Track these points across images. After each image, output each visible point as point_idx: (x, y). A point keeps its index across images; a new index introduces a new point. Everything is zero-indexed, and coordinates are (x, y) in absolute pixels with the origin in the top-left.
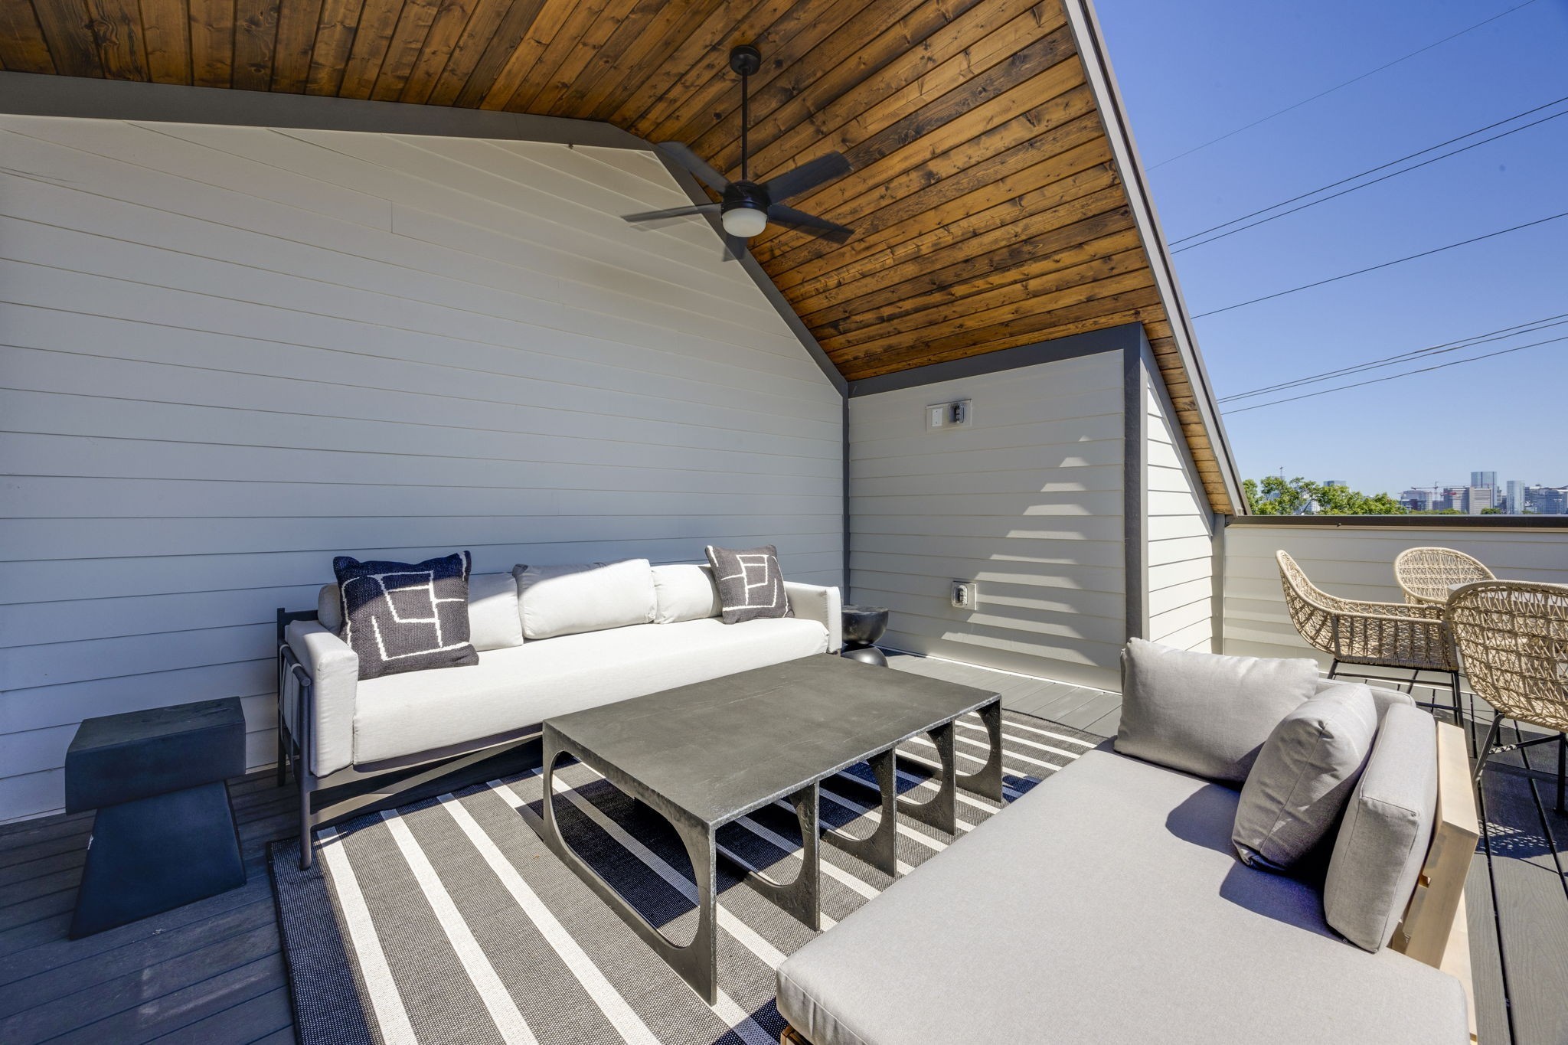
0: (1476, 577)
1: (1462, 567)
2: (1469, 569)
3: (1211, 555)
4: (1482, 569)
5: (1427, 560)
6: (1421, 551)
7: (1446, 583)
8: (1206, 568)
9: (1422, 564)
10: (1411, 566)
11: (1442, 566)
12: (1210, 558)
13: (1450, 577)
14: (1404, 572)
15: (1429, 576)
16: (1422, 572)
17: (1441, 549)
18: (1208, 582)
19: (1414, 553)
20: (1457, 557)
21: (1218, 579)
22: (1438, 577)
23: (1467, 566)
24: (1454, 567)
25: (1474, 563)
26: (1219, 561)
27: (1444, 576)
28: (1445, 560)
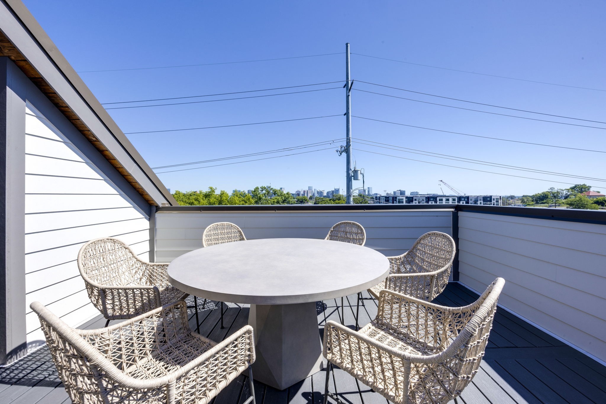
0: (238, 235)
1: (233, 231)
2: (236, 231)
3: (149, 228)
4: (240, 231)
5: (220, 229)
6: (217, 224)
7: (227, 239)
8: (146, 235)
9: (218, 231)
10: (212, 233)
11: (226, 231)
12: (149, 230)
13: (229, 236)
14: (208, 236)
15: (220, 237)
16: (217, 235)
17: (226, 223)
18: (147, 243)
19: (214, 226)
20: (232, 226)
21: (152, 241)
22: (224, 236)
23: (235, 230)
24: (230, 231)
25: (238, 228)
26: (152, 230)
27: (226, 236)
28: (227, 228)
